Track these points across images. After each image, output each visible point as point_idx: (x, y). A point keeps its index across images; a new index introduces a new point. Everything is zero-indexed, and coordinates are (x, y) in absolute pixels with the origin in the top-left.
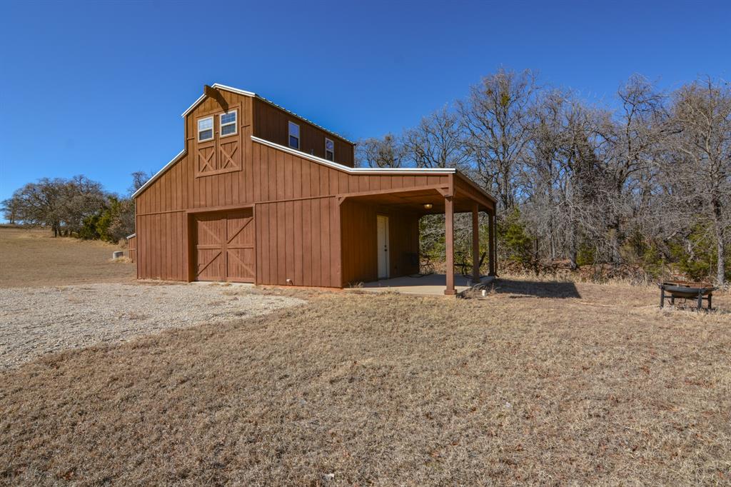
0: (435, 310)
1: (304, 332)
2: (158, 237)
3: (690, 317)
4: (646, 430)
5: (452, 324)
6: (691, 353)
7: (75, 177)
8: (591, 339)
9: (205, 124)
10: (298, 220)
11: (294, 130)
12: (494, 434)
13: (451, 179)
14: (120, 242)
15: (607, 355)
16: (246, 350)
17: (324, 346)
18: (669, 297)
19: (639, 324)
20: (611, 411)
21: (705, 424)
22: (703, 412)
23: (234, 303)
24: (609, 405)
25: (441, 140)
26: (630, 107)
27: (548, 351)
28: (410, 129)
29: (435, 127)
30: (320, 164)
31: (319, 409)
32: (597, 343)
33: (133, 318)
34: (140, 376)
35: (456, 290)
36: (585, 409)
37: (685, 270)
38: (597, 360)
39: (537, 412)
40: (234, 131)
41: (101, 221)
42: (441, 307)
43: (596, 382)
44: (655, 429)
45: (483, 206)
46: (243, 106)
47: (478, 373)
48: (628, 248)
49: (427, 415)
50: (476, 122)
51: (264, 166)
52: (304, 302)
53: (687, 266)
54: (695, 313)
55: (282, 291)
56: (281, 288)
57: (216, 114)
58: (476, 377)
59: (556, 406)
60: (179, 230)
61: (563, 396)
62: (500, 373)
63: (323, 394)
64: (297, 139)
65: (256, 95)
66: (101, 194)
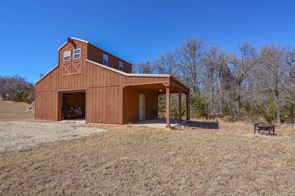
0: (160, 135)
1: (101, 144)
2: (45, 101)
3: (266, 138)
4: (242, 191)
5: (167, 141)
6: (265, 154)
7: (14, 75)
8: (225, 148)
9: (67, 54)
10: (105, 95)
11: (106, 58)
12: (175, 194)
13: (168, 79)
14: (32, 103)
15: (230, 155)
16: (72, 153)
17: (109, 151)
18: (258, 129)
19: (245, 141)
20: (229, 182)
21: (268, 187)
22: (268, 182)
23: (73, 131)
24: (228, 179)
25: (169, 64)
26: (243, 53)
27: (206, 153)
28: (156, 59)
29: (167, 58)
30: (115, 72)
31: (97, 182)
32: (227, 150)
33: (25, 137)
34: (17, 166)
35: (171, 126)
36: (217, 181)
37: (265, 118)
38: (226, 157)
39: (196, 183)
40: (79, 57)
41: (24, 94)
42: (163, 133)
43: (224, 168)
44: (247, 191)
45: (184, 91)
46: (83, 46)
47: (174, 164)
48: (243, 109)
49: (146, 185)
50: (183, 57)
51: (91, 72)
52: (105, 131)
53: (266, 117)
54: (268, 136)
55: (97, 125)
56: (97, 124)
57: (72, 50)
58: (173, 165)
59: (205, 180)
60: (54, 98)
61: (209, 175)
62: (183, 164)
63: (101, 174)
64: (107, 61)
65: (89, 42)
66: (25, 83)
